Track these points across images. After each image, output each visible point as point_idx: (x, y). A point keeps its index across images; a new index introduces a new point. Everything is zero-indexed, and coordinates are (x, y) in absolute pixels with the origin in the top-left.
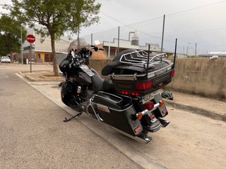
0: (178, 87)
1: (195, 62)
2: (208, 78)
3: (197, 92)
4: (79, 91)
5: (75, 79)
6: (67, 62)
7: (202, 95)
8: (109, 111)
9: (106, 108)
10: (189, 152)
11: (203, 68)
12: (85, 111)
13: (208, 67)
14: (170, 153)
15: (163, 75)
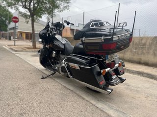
0: (128, 58)
1: (142, 39)
2: (151, 51)
3: (142, 62)
4: (54, 55)
5: (51, 46)
6: (45, 31)
7: (146, 64)
8: (79, 68)
9: (77, 66)
10: (141, 102)
11: (148, 43)
12: (58, 71)
13: (152, 43)
14: (126, 102)
15: (124, 40)
